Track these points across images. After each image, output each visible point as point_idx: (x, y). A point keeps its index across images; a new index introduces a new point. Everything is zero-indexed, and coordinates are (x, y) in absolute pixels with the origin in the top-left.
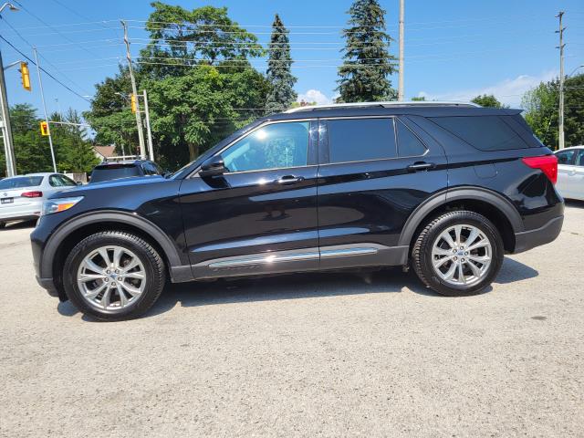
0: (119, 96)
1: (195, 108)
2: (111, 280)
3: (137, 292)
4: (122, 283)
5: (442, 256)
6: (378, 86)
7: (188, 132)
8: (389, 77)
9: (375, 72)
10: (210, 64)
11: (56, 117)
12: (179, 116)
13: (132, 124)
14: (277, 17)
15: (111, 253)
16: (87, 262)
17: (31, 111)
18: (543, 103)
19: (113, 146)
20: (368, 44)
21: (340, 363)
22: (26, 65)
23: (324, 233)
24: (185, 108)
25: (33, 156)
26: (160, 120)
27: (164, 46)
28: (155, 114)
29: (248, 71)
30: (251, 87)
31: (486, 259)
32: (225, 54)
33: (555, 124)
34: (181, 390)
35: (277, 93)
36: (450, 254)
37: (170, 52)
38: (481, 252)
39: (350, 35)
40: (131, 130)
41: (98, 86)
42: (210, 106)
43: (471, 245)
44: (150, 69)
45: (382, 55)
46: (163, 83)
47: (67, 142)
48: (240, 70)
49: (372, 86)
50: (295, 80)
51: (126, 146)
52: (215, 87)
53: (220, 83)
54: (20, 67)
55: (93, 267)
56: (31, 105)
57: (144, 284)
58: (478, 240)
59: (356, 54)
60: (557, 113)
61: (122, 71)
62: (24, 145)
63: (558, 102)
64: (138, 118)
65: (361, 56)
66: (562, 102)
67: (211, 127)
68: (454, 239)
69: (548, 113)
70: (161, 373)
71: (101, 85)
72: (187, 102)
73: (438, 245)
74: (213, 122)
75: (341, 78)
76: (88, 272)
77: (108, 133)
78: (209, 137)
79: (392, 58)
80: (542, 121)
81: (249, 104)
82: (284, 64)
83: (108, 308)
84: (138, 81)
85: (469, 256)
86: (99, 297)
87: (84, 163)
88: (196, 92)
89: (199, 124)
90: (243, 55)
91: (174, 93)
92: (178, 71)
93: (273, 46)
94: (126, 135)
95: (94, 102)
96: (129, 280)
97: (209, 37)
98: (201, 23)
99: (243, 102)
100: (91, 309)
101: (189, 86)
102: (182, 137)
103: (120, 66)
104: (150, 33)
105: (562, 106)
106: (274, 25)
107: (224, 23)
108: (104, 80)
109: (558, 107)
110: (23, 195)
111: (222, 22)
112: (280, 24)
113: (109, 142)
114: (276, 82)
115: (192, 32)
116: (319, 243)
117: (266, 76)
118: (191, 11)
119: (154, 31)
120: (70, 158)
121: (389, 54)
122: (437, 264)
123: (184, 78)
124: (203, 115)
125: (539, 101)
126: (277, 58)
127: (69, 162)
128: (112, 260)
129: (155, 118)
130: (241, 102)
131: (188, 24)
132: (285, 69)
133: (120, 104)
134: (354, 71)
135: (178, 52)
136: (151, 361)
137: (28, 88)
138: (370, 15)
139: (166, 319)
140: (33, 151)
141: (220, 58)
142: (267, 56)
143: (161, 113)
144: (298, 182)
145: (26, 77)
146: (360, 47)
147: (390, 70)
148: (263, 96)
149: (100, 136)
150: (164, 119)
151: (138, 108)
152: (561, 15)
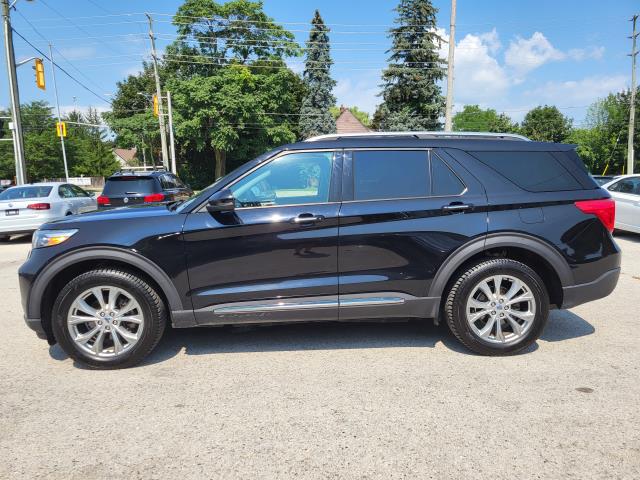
0: (141, 97)
1: (223, 111)
2: (105, 323)
3: (133, 338)
4: (117, 327)
5: (479, 310)
6: (426, 93)
7: (214, 137)
8: (438, 83)
9: (423, 77)
10: (241, 63)
11: (74, 117)
12: (205, 120)
13: (154, 127)
14: (317, 13)
15: (106, 294)
16: (79, 303)
17: (48, 109)
18: (612, 116)
19: (134, 150)
20: (417, 46)
21: (351, 440)
22: (40, 61)
23: (344, 280)
24: (213, 112)
25: (48, 158)
26: (185, 123)
27: (193, 42)
28: (180, 117)
29: (282, 72)
30: (285, 89)
31: (529, 315)
32: (259, 53)
33: (624, 140)
34: (166, 466)
35: (314, 98)
36: (488, 308)
37: (199, 49)
38: (523, 306)
39: (397, 35)
40: (153, 134)
41: (120, 85)
42: (240, 109)
43: (512, 298)
44: (176, 67)
45: (431, 58)
46: (191, 83)
47: (85, 144)
48: (275, 71)
49: (420, 93)
50: (334, 82)
51: (147, 151)
52: (245, 88)
53: (252, 85)
54: (33, 63)
55: (86, 309)
56: (47, 103)
57: (141, 329)
58: (520, 292)
59: (403, 56)
60: (627, 129)
61: (146, 68)
62: (39, 146)
63: (629, 116)
64: (161, 121)
65: (409, 58)
66: (632, 116)
67: (240, 132)
68: (493, 290)
69: (617, 128)
70: (147, 442)
71: (123, 83)
72: (215, 105)
73: (475, 297)
74: (242, 128)
75: (386, 83)
76: (80, 313)
77: (128, 136)
78: (238, 143)
79: (443, 61)
80: (610, 137)
81: (284, 108)
82: (323, 66)
83: (100, 354)
84: (163, 80)
85: (509, 311)
86: (91, 342)
87: (103, 167)
88: (225, 94)
89: (228, 129)
90: (278, 54)
91: (201, 94)
92: (207, 70)
93: (311, 45)
94: (147, 140)
95: (115, 102)
96: (125, 325)
97: (242, 34)
98: (234, 19)
99: (276, 106)
100: (82, 355)
101: (219, 87)
102: (208, 142)
103: (145, 64)
104: (177, 28)
105: (632, 121)
106: (314, 23)
107: (260, 19)
108: (127, 78)
109: (628, 121)
110: (30, 207)
111: (256, 17)
112: (320, 22)
113: (129, 146)
114: (313, 84)
115: (223, 28)
116: (338, 291)
117: (302, 78)
118: (223, 5)
119: (182, 26)
120: (88, 161)
121: (440, 57)
122: (472, 318)
123: (213, 78)
124: (233, 120)
125: (607, 114)
126: (315, 59)
127: (86, 166)
128: (106, 301)
129: (180, 121)
130: (274, 105)
131: (220, 19)
132: (324, 71)
133: (143, 104)
134: (401, 75)
135: (207, 49)
136: (139, 425)
137: (43, 87)
138: (420, 13)
139: (163, 369)
140: (48, 152)
141: (253, 57)
142: (304, 57)
143: (186, 116)
144: (317, 221)
145: (41, 74)
146: (407, 49)
147: (439, 75)
148: (299, 100)
149: (120, 139)
150: (189, 123)
151: (161, 110)
152: (635, 19)
